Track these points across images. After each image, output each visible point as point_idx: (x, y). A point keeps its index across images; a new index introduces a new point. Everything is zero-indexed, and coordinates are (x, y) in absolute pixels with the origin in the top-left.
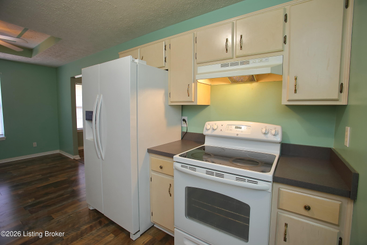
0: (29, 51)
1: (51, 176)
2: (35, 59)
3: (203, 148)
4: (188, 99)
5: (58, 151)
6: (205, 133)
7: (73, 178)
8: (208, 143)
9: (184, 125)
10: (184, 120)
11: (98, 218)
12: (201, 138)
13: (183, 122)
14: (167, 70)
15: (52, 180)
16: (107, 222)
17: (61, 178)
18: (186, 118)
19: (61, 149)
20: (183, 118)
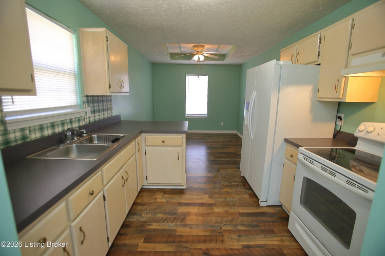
0: (223, 56)
1: (226, 148)
2: (227, 61)
3: (353, 151)
4: (335, 95)
5: (235, 132)
6: (356, 134)
7: (239, 153)
8: (360, 147)
9: (339, 123)
10: (340, 118)
11: (244, 183)
12: (353, 140)
13: (338, 120)
14: (320, 64)
15: (226, 150)
16: (248, 187)
17: (232, 150)
18: (342, 115)
19: (238, 130)
20: (339, 115)
